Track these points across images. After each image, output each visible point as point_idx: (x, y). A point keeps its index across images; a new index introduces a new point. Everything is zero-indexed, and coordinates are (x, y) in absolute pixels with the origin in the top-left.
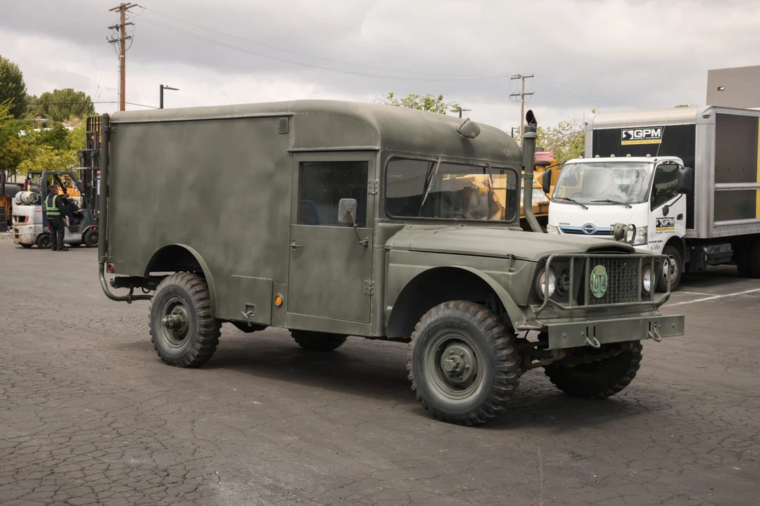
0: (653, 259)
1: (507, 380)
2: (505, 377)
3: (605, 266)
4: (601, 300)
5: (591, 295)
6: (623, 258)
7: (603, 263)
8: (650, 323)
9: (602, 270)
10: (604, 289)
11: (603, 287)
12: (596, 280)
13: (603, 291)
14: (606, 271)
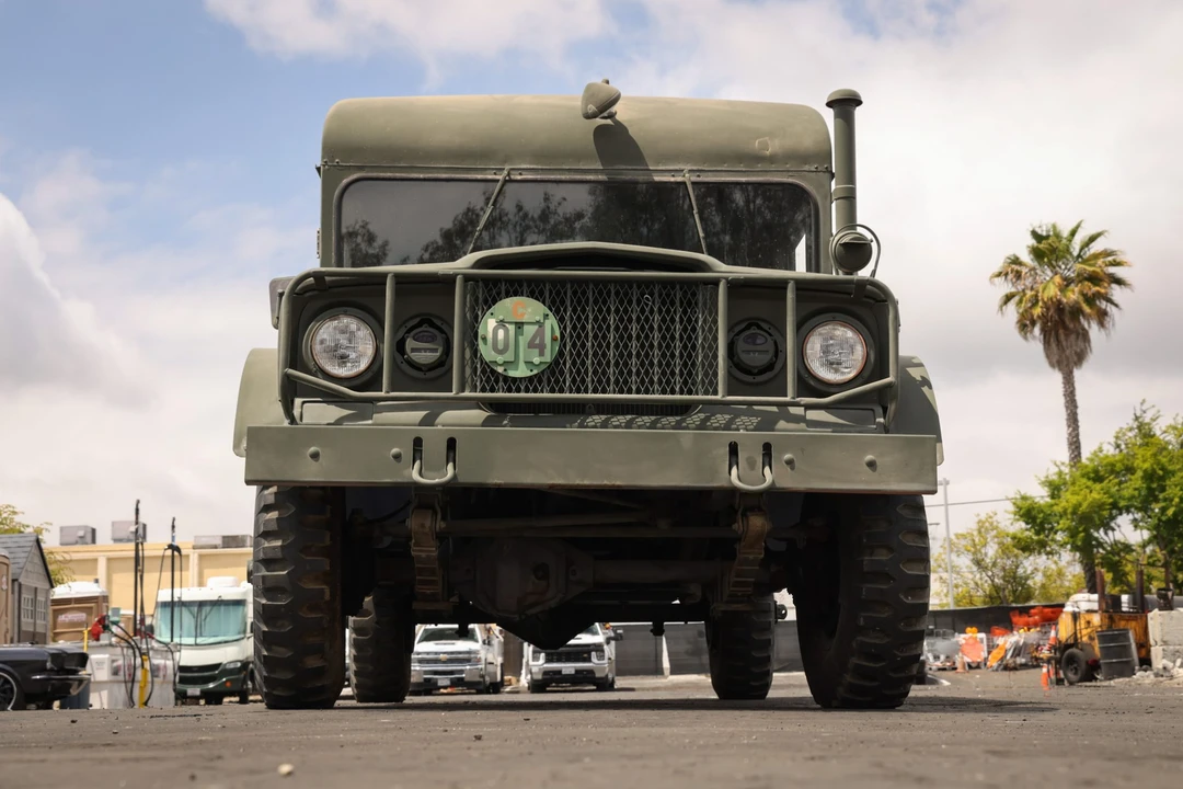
0: (791, 287)
3: (553, 302)
4: (532, 383)
5: (484, 371)
6: (641, 282)
7: (542, 293)
8: (733, 447)
9: (530, 310)
10: (542, 354)
11: (537, 351)
12: (501, 333)
13: (536, 360)
14: (548, 312)
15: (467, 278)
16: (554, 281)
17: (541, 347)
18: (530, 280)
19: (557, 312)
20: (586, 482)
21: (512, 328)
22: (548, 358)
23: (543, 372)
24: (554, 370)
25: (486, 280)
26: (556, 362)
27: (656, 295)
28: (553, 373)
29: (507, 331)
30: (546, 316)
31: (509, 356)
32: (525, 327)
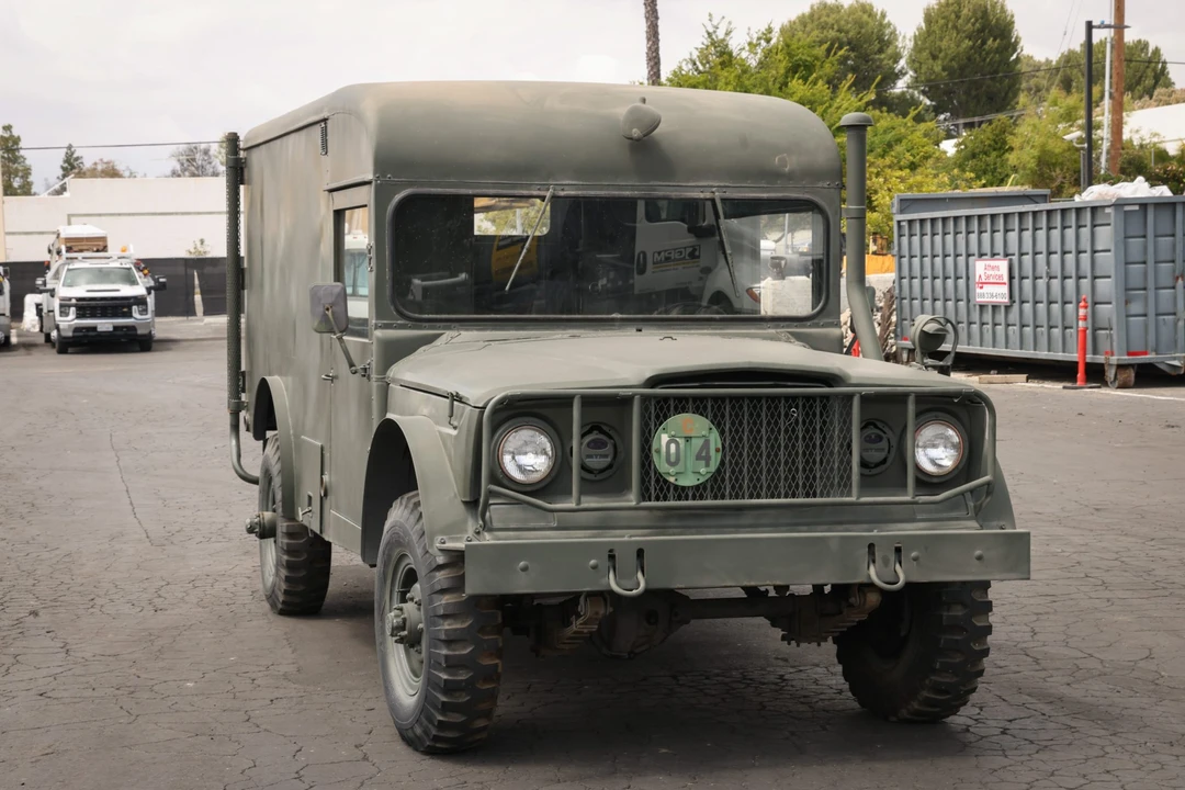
0: (911, 399)
1: (447, 657)
2: (444, 652)
3: (715, 416)
4: (698, 491)
5: (657, 481)
6: (787, 398)
7: (705, 408)
8: (871, 546)
9: (697, 426)
10: (707, 465)
11: (703, 462)
12: (673, 446)
13: (703, 470)
14: (712, 426)
15: (645, 399)
16: (716, 399)
17: (707, 460)
18: (696, 398)
19: (718, 426)
20: (752, 583)
21: (681, 442)
22: (713, 467)
23: (708, 481)
24: (717, 477)
25: (657, 399)
26: (718, 471)
27: (800, 407)
28: (716, 482)
29: (677, 444)
30: (710, 430)
31: (679, 468)
32: (694, 440)
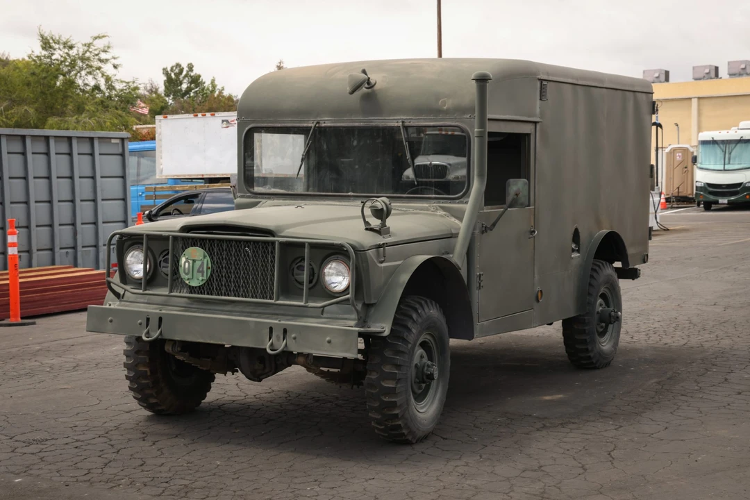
0: (306, 246)
3: (209, 250)
4: (200, 289)
5: (181, 282)
6: (244, 241)
7: (205, 245)
8: (271, 329)
9: (199, 254)
10: (203, 276)
11: (201, 274)
12: (187, 264)
13: (201, 278)
14: (207, 255)
15: (175, 238)
16: (209, 240)
17: (203, 272)
18: (203, 239)
19: (210, 255)
20: (212, 342)
21: (191, 262)
22: (206, 277)
23: (205, 284)
24: (209, 281)
25: (183, 238)
27: (251, 248)
28: (208, 284)
29: (189, 264)
30: (205, 257)
31: (190, 276)
32: (196, 262)
